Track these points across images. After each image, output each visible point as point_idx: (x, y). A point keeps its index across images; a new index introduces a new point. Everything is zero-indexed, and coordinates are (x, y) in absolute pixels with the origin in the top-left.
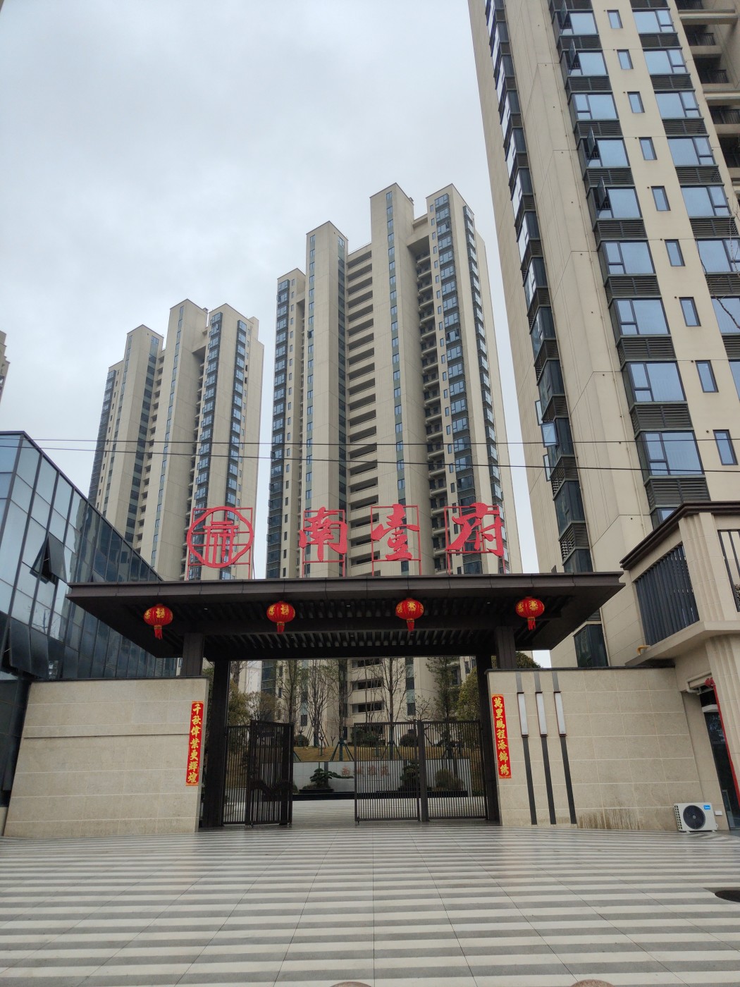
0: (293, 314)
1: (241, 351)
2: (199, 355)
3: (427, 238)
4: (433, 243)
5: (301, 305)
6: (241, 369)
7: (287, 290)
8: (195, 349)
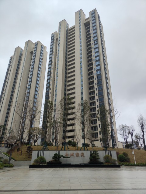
0: (55, 41)
1: (42, 52)
2: (32, 53)
3: (89, 21)
4: (91, 22)
5: (57, 39)
6: (42, 56)
7: (54, 36)
8: (31, 51)
